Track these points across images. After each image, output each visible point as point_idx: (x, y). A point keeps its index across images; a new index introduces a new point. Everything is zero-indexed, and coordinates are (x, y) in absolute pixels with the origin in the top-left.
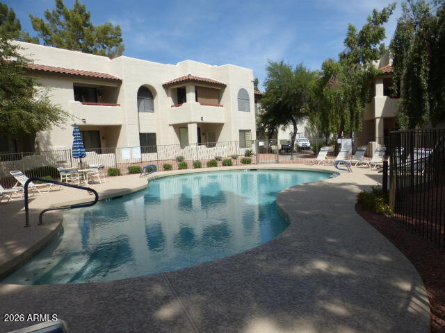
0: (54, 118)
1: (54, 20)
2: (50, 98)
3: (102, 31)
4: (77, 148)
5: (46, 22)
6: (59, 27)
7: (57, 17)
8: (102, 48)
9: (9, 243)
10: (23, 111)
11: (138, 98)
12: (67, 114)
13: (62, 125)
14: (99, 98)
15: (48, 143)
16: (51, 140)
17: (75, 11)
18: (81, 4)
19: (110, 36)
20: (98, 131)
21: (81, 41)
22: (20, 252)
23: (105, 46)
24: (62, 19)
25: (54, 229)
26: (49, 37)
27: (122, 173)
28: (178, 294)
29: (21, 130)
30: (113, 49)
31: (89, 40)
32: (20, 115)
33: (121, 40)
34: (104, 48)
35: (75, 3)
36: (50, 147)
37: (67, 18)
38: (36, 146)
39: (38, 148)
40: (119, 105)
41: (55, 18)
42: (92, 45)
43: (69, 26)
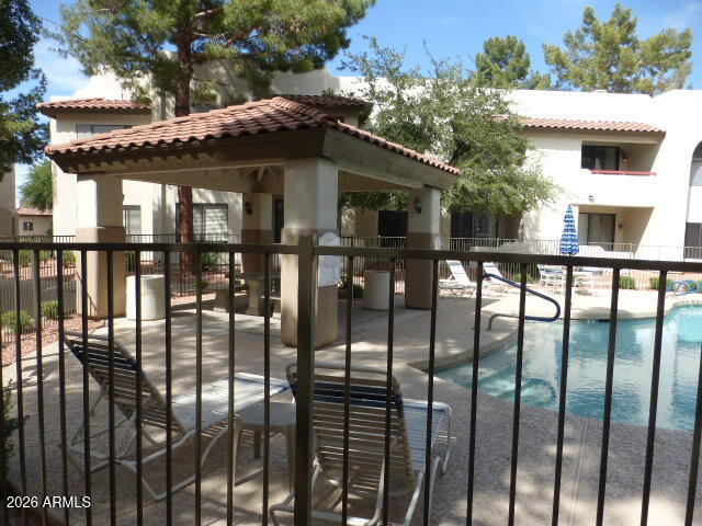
0: (543, 195)
1: (576, 45)
2: (542, 168)
3: (653, 47)
4: (567, 240)
5: (564, 49)
6: (582, 54)
7: (581, 38)
8: (648, 75)
9: (450, 341)
10: (505, 186)
11: (693, 162)
12: (561, 190)
13: (553, 206)
14: (622, 162)
15: (535, 228)
16: (540, 224)
17: (612, 22)
18: (624, 9)
19: (667, 51)
20: (614, 215)
21: (613, 69)
22: (455, 351)
23: (655, 69)
24: (589, 40)
25: (500, 338)
26: (564, 72)
27: (637, 285)
28: (586, 441)
29: (500, 210)
30: (670, 74)
31: (626, 66)
32: (501, 189)
33: (688, 55)
34: (653, 73)
35: (614, 10)
36: (538, 234)
37: (597, 37)
38: (520, 231)
39: (523, 234)
40: (655, 174)
41: (578, 41)
42: (629, 74)
43: (598, 49)
